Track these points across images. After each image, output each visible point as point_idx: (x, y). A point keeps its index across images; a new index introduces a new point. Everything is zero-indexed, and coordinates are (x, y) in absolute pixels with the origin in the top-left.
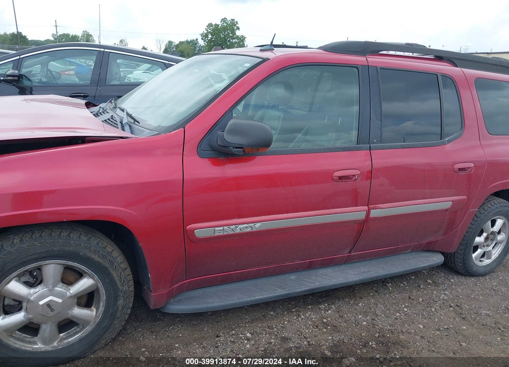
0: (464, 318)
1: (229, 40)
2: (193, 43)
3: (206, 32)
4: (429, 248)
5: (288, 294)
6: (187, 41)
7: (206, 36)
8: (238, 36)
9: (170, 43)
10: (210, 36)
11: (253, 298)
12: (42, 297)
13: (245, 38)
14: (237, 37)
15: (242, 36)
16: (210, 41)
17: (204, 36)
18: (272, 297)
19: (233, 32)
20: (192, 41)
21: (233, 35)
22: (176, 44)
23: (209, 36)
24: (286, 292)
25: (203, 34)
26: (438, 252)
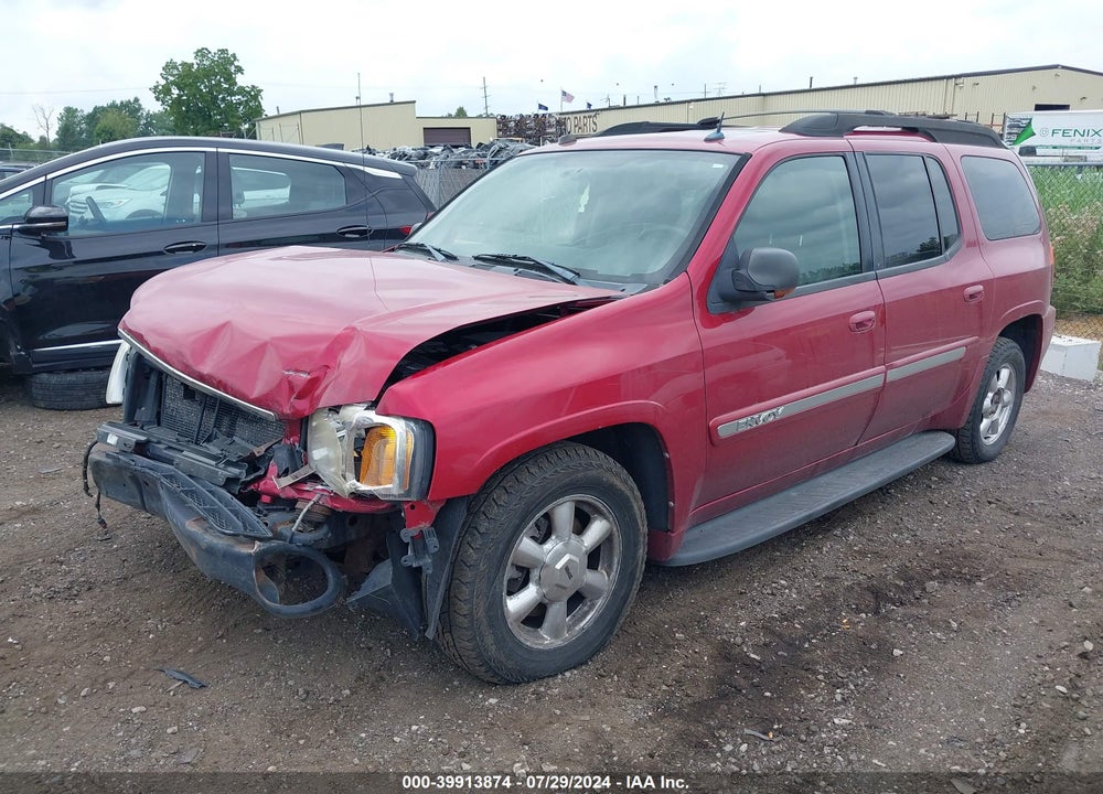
0: (1017, 514)
1: (223, 99)
2: (131, 108)
3: (163, 82)
4: (932, 427)
5: (808, 516)
6: (113, 106)
7: (167, 90)
8: (242, 88)
9: (70, 112)
10: (175, 91)
11: (770, 529)
12: (559, 556)
13: (261, 91)
14: (242, 91)
15: (253, 87)
16: (178, 102)
17: (161, 92)
18: (793, 523)
19: (230, 79)
20: (125, 105)
21: (230, 85)
22: (86, 113)
23: (173, 91)
24: (807, 513)
25: (156, 87)
26: (945, 431)
